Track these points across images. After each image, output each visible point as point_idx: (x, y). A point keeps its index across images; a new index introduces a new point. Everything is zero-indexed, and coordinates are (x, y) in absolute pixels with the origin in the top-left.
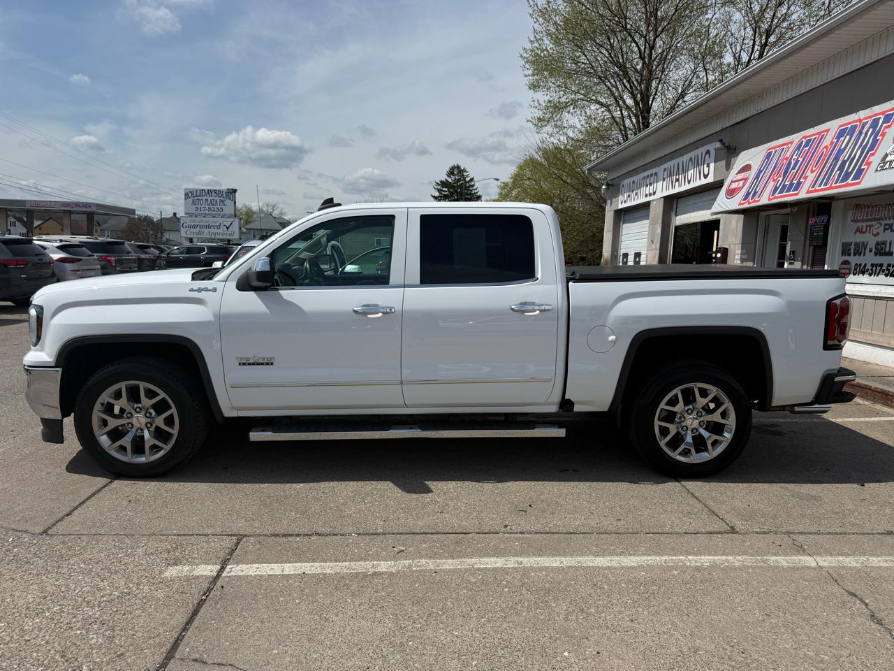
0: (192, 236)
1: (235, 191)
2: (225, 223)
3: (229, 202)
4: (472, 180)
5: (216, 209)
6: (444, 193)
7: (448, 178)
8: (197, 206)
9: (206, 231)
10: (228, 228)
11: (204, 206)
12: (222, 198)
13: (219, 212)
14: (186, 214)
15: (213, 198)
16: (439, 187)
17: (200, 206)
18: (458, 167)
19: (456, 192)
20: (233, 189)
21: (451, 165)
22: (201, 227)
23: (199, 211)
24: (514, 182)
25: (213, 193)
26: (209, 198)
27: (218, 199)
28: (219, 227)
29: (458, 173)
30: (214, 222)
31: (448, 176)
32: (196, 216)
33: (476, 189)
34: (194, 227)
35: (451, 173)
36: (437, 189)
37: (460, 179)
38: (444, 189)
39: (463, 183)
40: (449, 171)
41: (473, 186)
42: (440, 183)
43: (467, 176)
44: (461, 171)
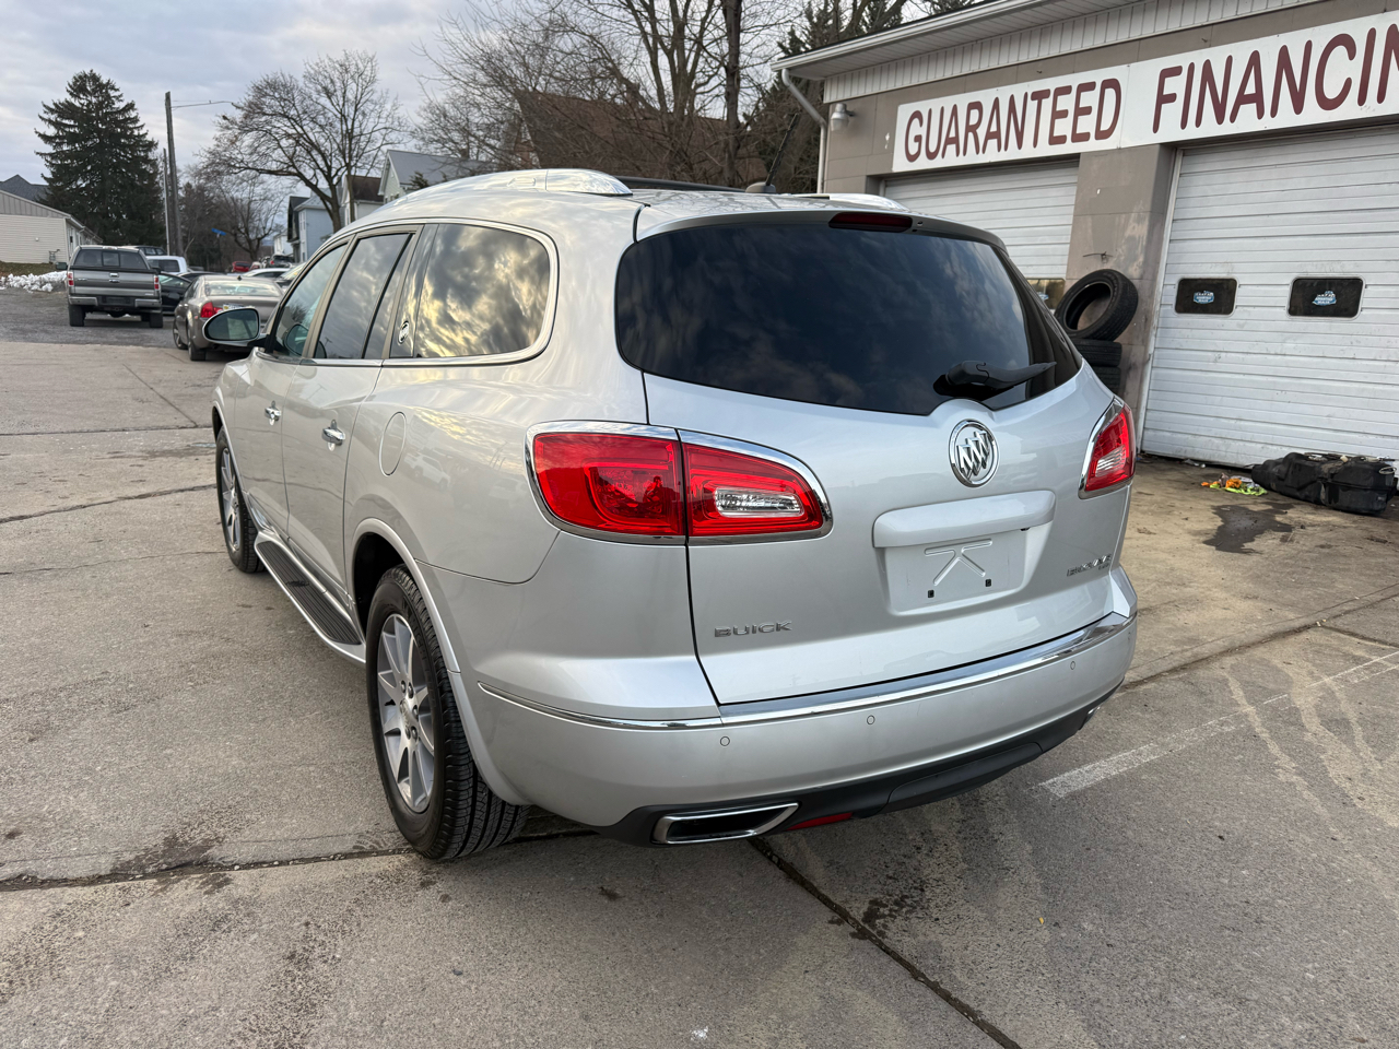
4: (130, 106)
6: (67, 130)
7: (73, 100)
16: (53, 117)
18: (94, 78)
19: (99, 131)
24: (246, 117)
29: (94, 91)
31: (71, 94)
33: (142, 126)
35: (80, 86)
36: (50, 121)
37: (101, 103)
38: (66, 122)
39: (111, 113)
40: (74, 84)
41: (135, 120)
42: (53, 107)
43: (117, 98)
44: (102, 86)
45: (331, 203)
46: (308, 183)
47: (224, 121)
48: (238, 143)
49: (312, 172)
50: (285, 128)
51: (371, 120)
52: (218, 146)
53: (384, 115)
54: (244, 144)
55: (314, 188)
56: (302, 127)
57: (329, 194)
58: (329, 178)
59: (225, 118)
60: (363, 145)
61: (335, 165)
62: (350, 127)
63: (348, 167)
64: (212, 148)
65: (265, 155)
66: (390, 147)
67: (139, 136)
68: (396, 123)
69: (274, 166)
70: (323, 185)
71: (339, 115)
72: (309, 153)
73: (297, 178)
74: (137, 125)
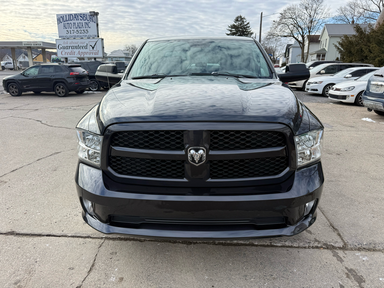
0: (66, 56)
1: (96, 14)
2: (91, 44)
3: (92, 25)
4: (248, 23)
5: (82, 32)
6: (233, 32)
7: (235, 24)
8: (68, 29)
9: (77, 51)
10: (93, 48)
11: (73, 29)
12: (86, 21)
13: (85, 34)
14: (60, 37)
15: (79, 21)
16: (230, 29)
17: (70, 29)
18: (241, 17)
19: (240, 31)
20: (94, 12)
21: (237, 16)
22: (73, 47)
23: (69, 34)
24: (280, 20)
25: (79, 17)
26: (76, 22)
27: (83, 22)
28: (86, 47)
29: (240, 20)
30: (82, 43)
31: (235, 22)
32: (68, 39)
34: (67, 48)
35: (237, 20)
36: (229, 30)
37: (241, 23)
38: (233, 30)
39: (243, 26)
40: (236, 19)
41: (249, 27)
42: (230, 26)
43: (245, 21)
44: (242, 19)
45: (302, 44)
46: (296, 38)
47: (274, 22)
48: (276, 29)
49: (297, 35)
50: (291, 22)
51: (319, 15)
52: (271, 30)
53: (324, 13)
54: (278, 29)
55: (297, 40)
56: (296, 21)
57: (302, 42)
58: (303, 36)
59: (274, 21)
60: (315, 24)
61: (305, 32)
62: (312, 19)
63: (309, 32)
64: (269, 31)
65: (284, 31)
66: (325, 23)
67: (249, 31)
68: (328, 15)
69: (286, 34)
70: (300, 39)
71: (309, 16)
72: (297, 29)
73: (292, 37)
74: (249, 28)
